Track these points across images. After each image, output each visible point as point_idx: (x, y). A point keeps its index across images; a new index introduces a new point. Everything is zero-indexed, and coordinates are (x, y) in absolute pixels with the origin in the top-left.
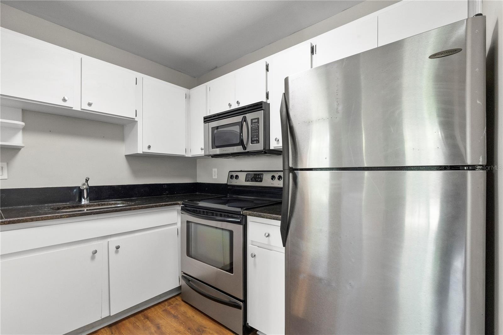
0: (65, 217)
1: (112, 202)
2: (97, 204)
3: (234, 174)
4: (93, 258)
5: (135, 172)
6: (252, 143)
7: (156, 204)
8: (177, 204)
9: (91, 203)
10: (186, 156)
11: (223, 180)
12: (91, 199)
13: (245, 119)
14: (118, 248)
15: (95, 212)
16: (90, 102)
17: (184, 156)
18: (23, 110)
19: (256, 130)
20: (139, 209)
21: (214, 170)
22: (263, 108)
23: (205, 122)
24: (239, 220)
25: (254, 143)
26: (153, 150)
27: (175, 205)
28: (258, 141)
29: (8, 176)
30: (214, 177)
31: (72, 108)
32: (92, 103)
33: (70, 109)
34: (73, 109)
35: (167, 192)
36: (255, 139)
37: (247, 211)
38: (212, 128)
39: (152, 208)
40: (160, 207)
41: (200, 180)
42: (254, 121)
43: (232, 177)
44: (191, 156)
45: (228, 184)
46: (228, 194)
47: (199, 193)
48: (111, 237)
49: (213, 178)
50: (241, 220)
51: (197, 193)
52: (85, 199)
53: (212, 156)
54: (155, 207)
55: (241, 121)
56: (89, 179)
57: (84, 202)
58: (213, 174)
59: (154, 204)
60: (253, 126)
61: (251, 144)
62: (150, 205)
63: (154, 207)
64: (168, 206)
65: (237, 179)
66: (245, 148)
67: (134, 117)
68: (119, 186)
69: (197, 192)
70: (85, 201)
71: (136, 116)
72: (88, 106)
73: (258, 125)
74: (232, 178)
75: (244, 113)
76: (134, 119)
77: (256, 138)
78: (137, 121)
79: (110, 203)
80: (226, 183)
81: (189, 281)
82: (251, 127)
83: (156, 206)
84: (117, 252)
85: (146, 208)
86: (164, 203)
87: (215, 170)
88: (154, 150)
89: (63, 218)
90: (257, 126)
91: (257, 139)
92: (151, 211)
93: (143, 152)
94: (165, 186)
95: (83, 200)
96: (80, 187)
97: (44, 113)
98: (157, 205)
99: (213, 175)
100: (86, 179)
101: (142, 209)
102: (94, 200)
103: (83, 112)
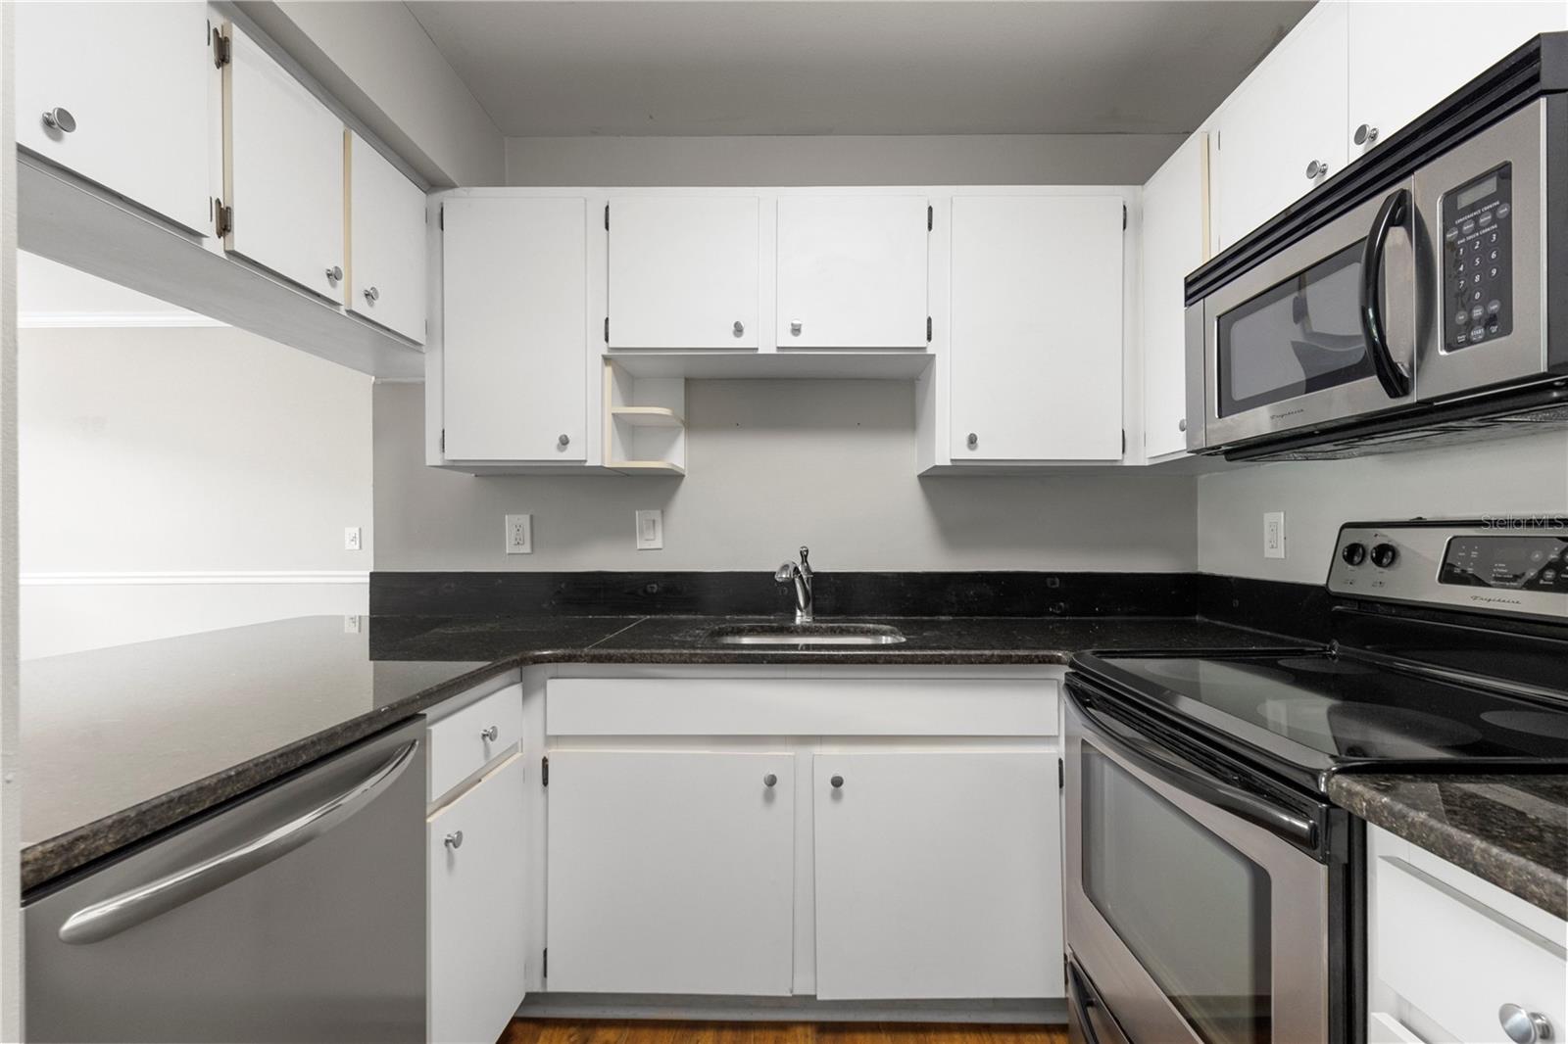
0: (700, 660)
1: (868, 625)
2: (828, 628)
3: (1371, 540)
4: (769, 797)
5: (949, 531)
6: (1448, 347)
7: (965, 652)
8: (1050, 662)
9: (818, 621)
10: (1127, 463)
11: (1313, 566)
12: (817, 611)
13: (1400, 213)
14: (837, 782)
15: (772, 655)
16: (796, 322)
17: (1119, 464)
18: (687, 380)
19: (1485, 251)
20: (904, 663)
21: (1269, 518)
22: (1546, 82)
23: (1190, 298)
24: (1305, 826)
25: (1469, 342)
26: (985, 452)
27: (1044, 662)
28: (1499, 323)
29: (664, 542)
30: (1269, 553)
31: (757, 349)
32: (800, 325)
33: (750, 355)
34: (760, 352)
35: (1062, 604)
36: (1477, 312)
37: (1358, 788)
38: (1219, 318)
39: (949, 663)
40: (980, 663)
41: (1210, 563)
42: (1466, 199)
43: (1352, 554)
44: (1147, 464)
45: (1333, 588)
46: (1335, 643)
47: (1207, 620)
48: (821, 743)
49: (1267, 555)
50: (1313, 828)
51: (1197, 618)
52: (801, 610)
53: (1226, 453)
54: (961, 663)
55: (1367, 233)
56: (807, 551)
57: (801, 618)
58: (1267, 537)
59: (958, 652)
60: (1461, 235)
61: (1443, 353)
62: (944, 652)
63: (956, 663)
64: (1012, 663)
65: (1389, 565)
66: (1396, 383)
67: (922, 342)
68: (899, 574)
69: (1195, 614)
70: (802, 616)
71: (929, 338)
72: (793, 337)
73: (1503, 211)
74: (1357, 559)
75: (1396, 175)
76: (924, 349)
77: (1484, 303)
78: (934, 355)
79: (863, 628)
80: (1324, 582)
81: (1091, 1004)
82: (1448, 246)
83: (968, 660)
84: (837, 797)
85: (930, 663)
86: (996, 652)
87: (1274, 521)
88: (989, 451)
89: (694, 663)
90: (1494, 220)
91: (1494, 307)
92: (946, 675)
93: (952, 460)
94: (1054, 583)
95: (799, 613)
96: (775, 573)
97: (720, 379)
98: (970, 656)
99: (1267, 546)
100: (801, 552)
101: (913, 663)
102: (830, 615)
103: (784, 356)
